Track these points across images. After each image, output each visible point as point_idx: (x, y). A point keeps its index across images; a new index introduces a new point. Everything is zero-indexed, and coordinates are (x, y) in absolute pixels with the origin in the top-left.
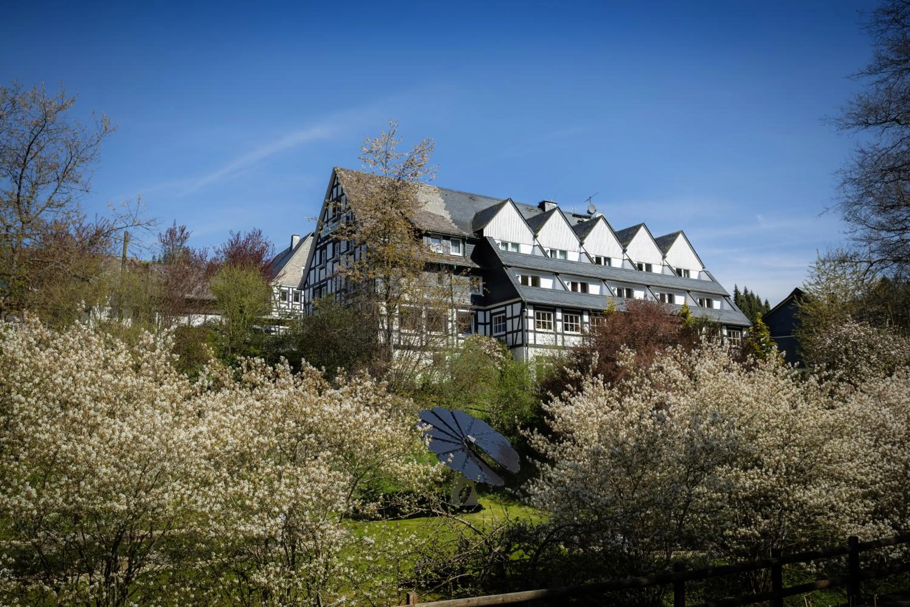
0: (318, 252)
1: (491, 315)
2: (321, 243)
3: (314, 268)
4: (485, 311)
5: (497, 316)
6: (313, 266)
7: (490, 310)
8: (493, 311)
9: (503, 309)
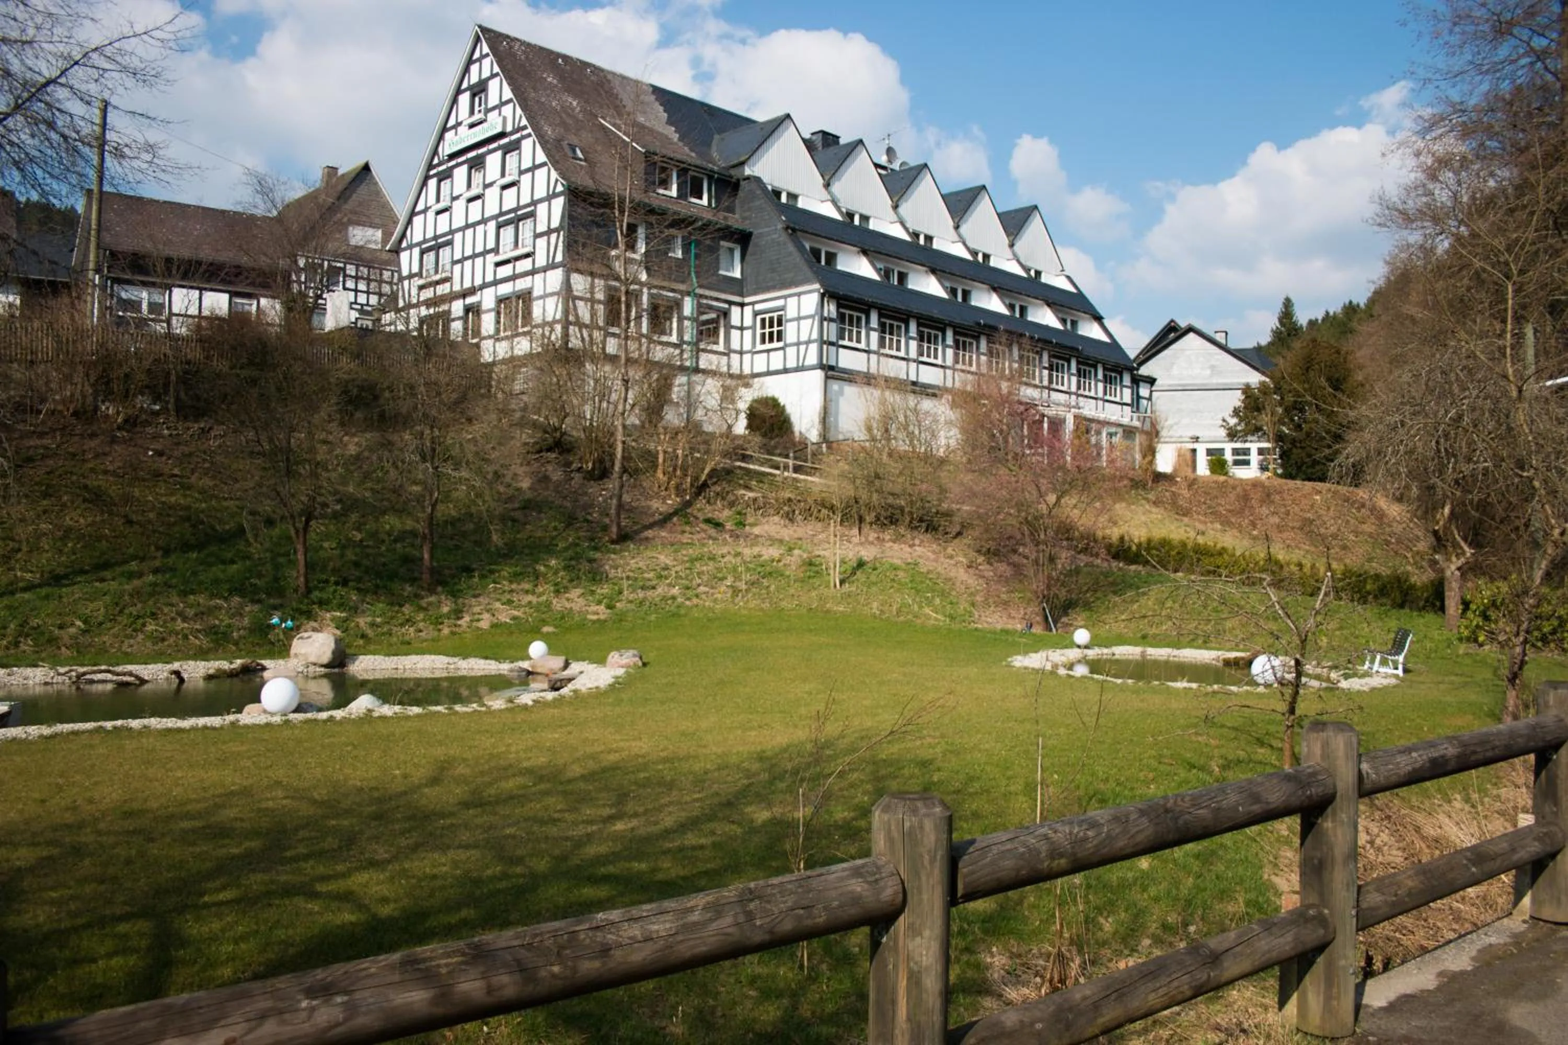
0: (432, 183)
1: (756, 314)
2: (439, 164)
3: (425, 211)
4: (742, 305)
5: (767, 316)
6: (421, 206)
7: (753, 304)
8: (758, 307)
9: (780, 303)
